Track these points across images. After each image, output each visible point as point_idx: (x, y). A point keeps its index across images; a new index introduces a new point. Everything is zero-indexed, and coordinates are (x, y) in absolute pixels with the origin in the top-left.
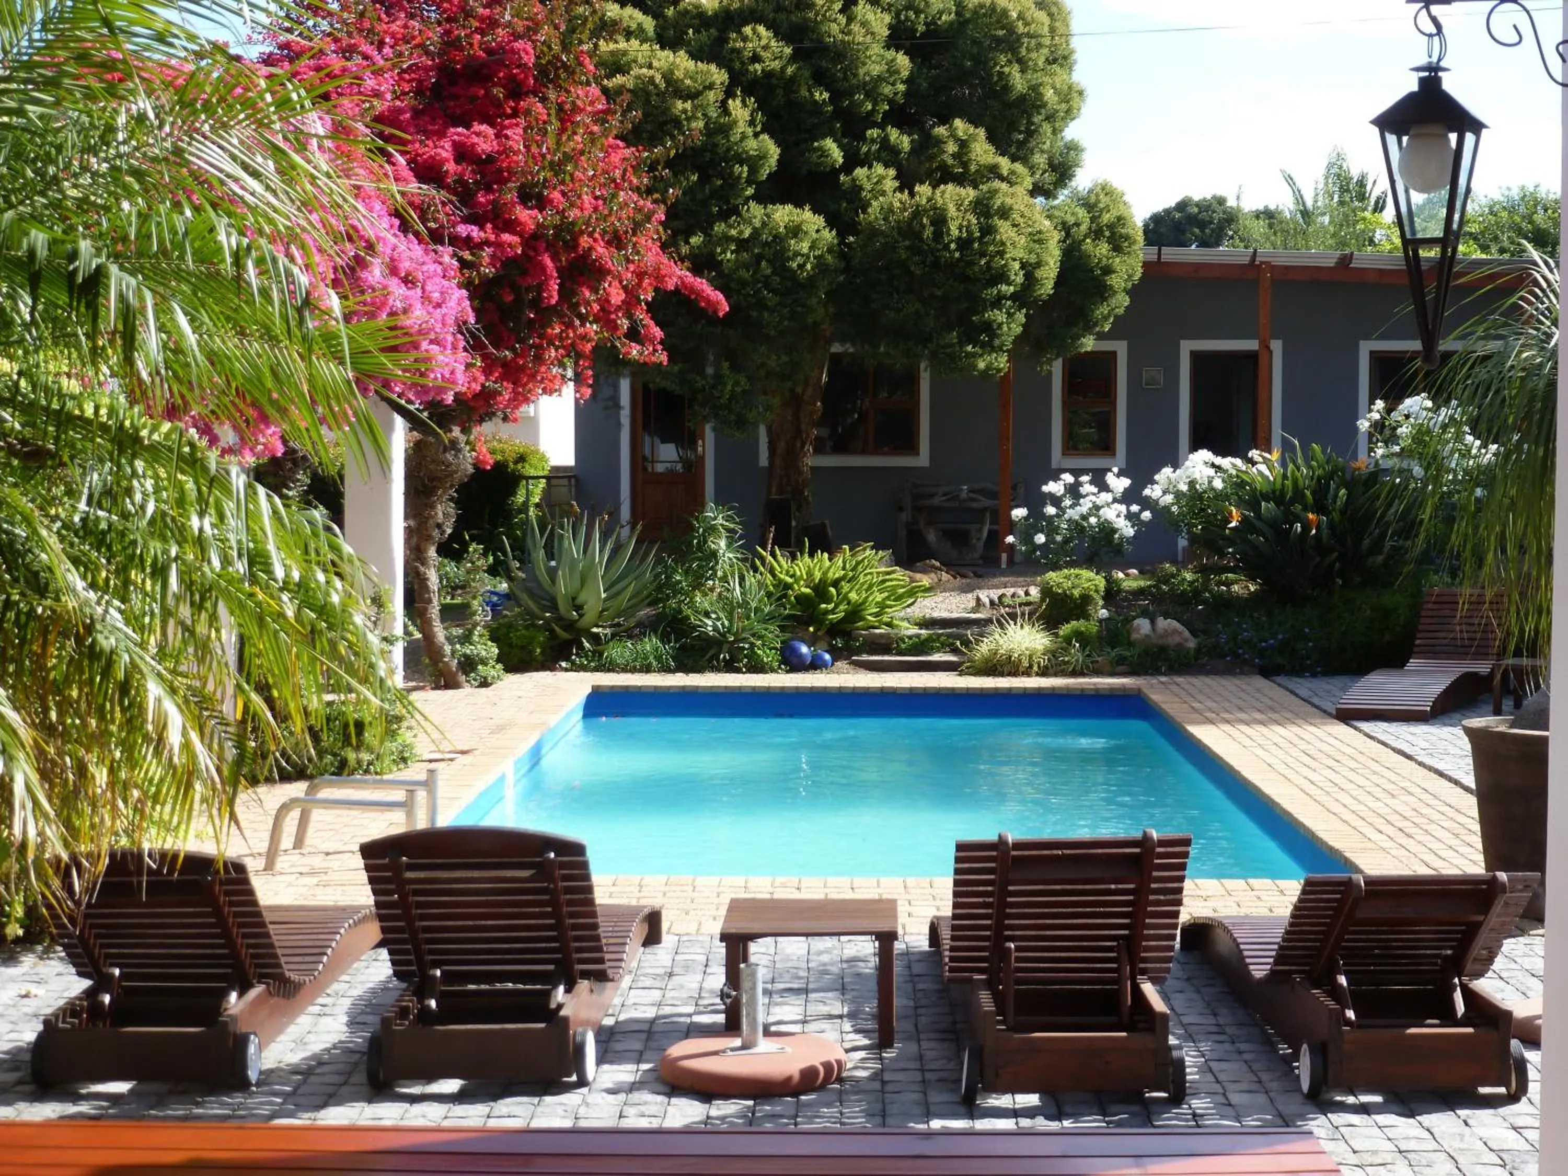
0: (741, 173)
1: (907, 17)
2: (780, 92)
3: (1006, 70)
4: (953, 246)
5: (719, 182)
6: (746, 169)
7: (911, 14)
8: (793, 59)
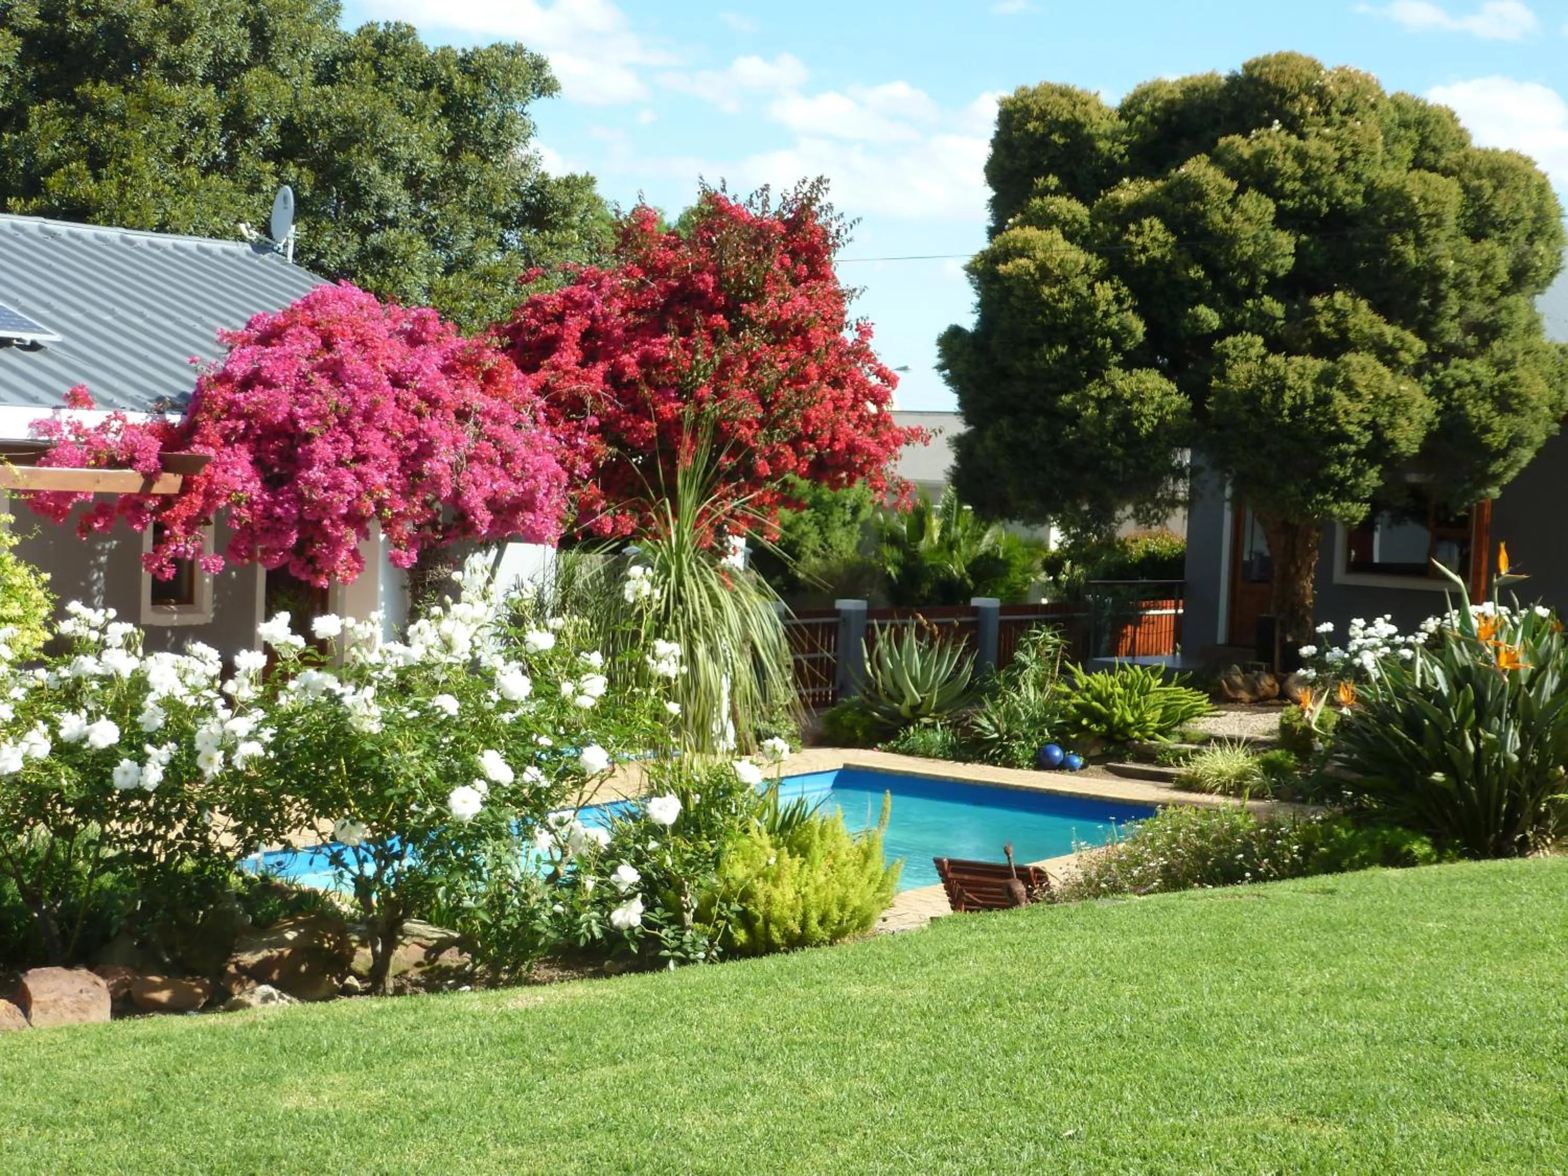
0: (1104, 345)
1: (1311, 202)
2: (1161, 274)
3: (1402, 248)
4: (1286, 412)
5: (1086, 352)
6: (1109, 340)
7: (1315, 198)
8: (1177, 246)
